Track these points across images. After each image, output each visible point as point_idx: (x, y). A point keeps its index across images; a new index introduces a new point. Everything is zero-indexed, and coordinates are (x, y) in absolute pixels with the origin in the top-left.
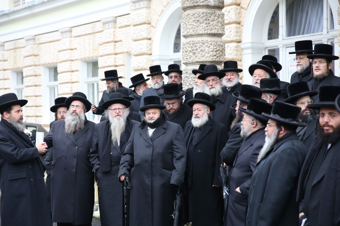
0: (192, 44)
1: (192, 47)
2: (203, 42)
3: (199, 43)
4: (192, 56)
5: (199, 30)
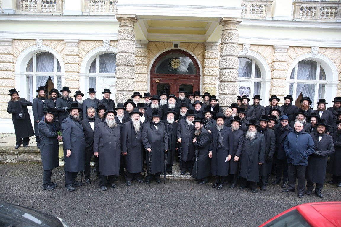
4: (126, 87)
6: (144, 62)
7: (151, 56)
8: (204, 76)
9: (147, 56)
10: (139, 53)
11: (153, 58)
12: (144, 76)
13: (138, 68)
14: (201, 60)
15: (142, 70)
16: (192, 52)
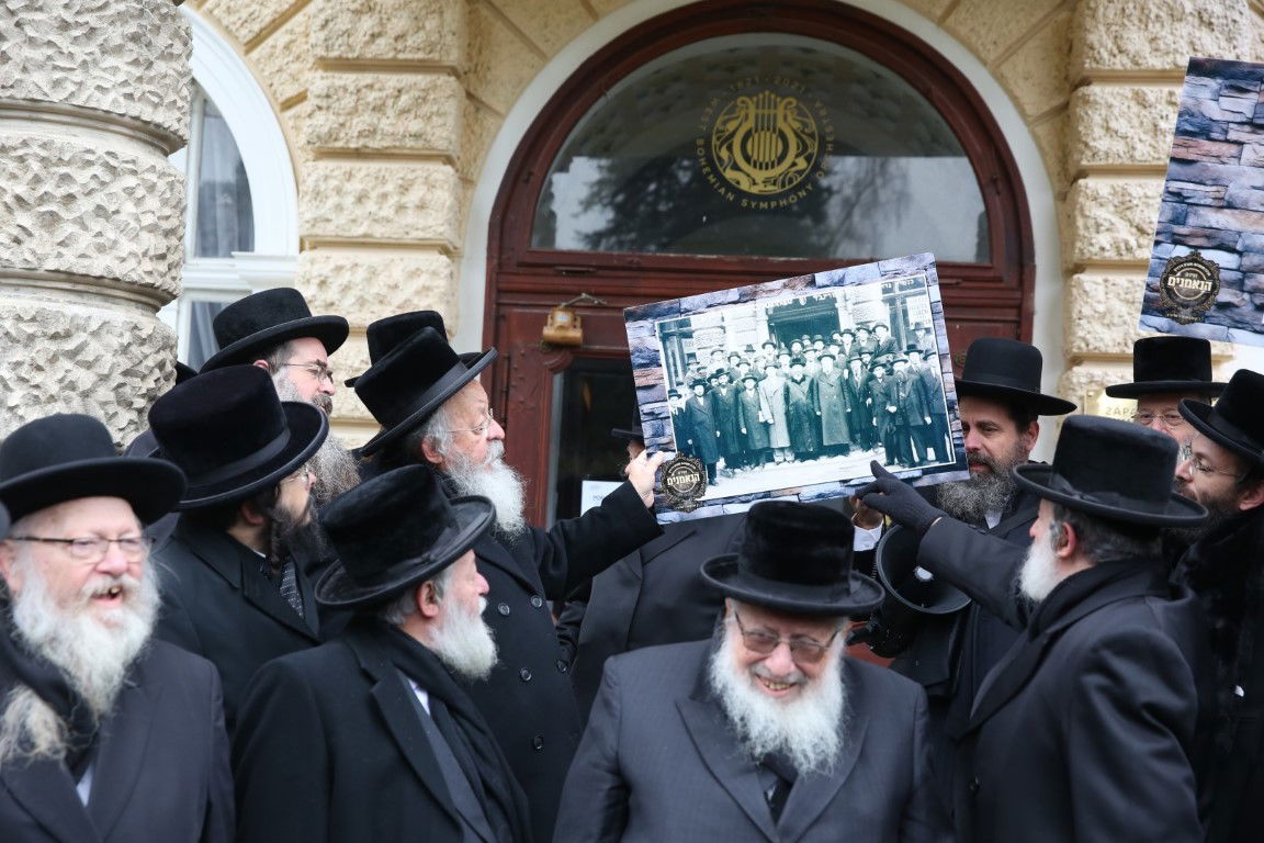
0: (43, 159)
1: (37, 180)
2: (113, 162)
3: (89, 163)
4: (36, 233)
5: (91, 83)
6: (415, 126)
7: (505, 60)
8: (1079, 268)
9: (454, 57)
10: (367, 24)
11: (521, 85)
12: (415, 273)
13: (355, 186)
14: (1036, 102)
15: (401, 208)
16: (941, 22)
